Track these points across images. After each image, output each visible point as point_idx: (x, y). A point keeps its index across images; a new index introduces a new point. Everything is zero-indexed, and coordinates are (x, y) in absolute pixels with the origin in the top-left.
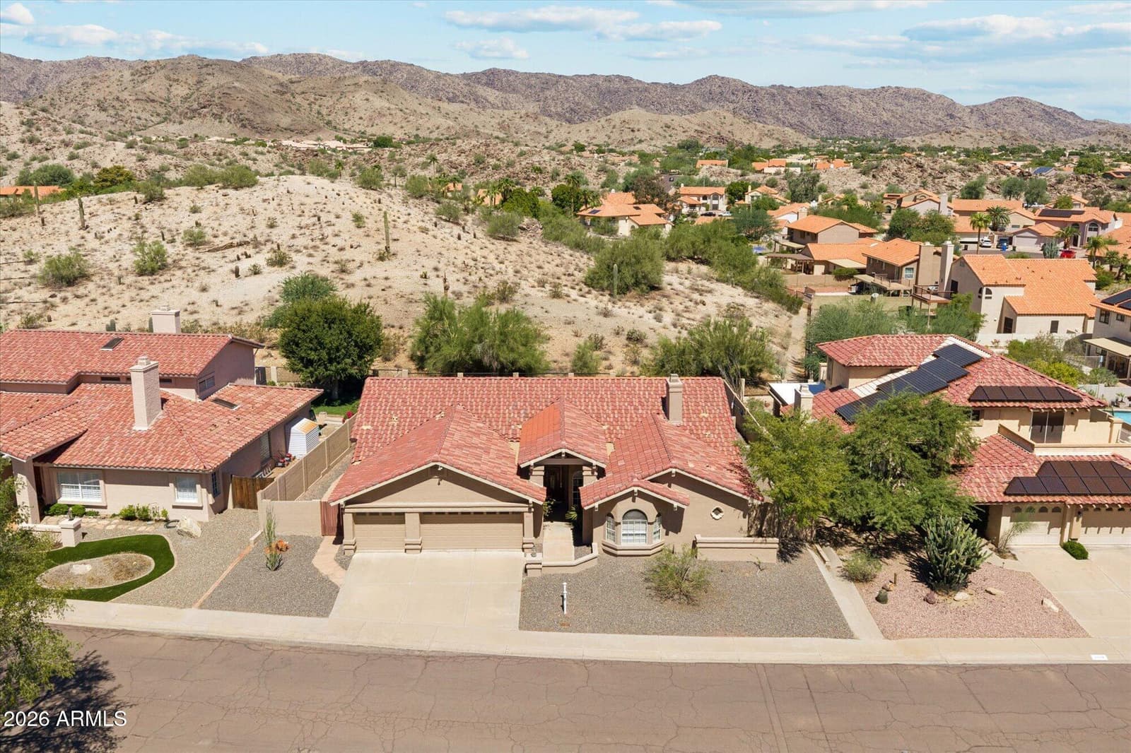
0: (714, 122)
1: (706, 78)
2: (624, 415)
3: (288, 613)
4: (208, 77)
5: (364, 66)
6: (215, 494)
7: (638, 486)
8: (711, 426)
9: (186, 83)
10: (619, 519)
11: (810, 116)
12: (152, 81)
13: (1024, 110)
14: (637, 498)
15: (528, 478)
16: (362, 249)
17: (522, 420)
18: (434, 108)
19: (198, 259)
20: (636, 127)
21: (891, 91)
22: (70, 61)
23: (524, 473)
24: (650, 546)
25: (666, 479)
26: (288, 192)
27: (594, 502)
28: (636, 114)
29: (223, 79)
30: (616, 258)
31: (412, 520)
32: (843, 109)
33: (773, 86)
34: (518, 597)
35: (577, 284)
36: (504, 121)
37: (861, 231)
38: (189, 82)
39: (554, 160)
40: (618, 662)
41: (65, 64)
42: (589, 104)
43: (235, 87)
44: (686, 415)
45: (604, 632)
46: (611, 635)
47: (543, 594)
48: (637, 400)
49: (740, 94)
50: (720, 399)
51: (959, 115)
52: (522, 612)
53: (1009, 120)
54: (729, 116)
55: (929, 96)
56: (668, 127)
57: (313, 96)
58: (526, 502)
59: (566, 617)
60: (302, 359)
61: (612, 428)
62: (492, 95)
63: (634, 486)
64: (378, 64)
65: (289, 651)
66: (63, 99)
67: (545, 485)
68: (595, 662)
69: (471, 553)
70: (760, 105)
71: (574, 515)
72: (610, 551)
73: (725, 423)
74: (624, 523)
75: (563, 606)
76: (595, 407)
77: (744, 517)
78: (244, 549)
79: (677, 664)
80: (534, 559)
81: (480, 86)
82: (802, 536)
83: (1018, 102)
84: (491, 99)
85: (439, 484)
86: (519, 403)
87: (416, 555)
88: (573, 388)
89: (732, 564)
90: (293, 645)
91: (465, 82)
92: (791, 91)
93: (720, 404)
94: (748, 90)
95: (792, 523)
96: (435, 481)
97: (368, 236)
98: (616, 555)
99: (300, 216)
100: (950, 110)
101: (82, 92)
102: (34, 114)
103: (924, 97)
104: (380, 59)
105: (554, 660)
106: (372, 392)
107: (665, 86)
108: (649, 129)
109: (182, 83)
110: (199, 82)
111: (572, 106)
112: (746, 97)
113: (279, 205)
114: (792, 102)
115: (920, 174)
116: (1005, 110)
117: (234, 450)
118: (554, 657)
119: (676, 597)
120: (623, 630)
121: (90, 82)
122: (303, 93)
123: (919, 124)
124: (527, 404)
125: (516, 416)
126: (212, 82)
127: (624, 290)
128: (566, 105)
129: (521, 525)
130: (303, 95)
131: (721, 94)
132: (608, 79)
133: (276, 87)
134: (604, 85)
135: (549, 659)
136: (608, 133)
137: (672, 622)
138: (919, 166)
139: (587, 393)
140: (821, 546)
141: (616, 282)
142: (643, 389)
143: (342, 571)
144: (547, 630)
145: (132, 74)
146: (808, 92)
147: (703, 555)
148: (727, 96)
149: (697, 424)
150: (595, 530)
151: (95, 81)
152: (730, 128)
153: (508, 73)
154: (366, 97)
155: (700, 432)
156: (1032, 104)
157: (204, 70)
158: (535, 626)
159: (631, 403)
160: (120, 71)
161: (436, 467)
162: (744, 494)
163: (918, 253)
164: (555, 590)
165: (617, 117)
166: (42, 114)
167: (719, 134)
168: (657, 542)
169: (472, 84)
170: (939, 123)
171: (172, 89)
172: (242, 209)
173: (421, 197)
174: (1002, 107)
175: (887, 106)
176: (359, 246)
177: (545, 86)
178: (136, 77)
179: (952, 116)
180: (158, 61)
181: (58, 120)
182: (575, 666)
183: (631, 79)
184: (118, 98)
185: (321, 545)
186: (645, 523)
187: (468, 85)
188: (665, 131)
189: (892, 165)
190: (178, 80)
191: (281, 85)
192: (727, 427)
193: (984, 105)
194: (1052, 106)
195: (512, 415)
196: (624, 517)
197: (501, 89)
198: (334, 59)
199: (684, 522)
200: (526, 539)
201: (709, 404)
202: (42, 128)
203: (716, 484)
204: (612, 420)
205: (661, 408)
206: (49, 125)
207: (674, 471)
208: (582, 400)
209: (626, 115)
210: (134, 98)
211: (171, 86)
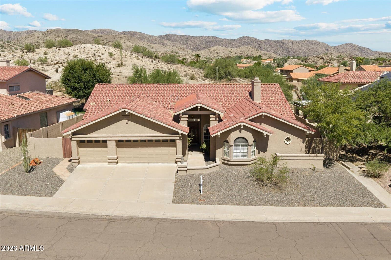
0: (246, 50)
1: (243, 37)
2: (230, 99)
3: (28, 195)
4: (69, 35)
5: (124, 33)
6: (7, 137)
7: (243, 122)
8: (277, 103)
9: (61, 37)
10: (232, 142)
11: (279, 49)
12: (49, 36)
13: (352, 48)
14: (242, 130)
15: (179, 122)
16: (111, 64)
17: (176, 101)
18: (148, 45)
19: (42, 68)
20: (219, 52)
21: (306, 41)
22: (22, 32)
23: (177, 119)
24: (249, 159)
25: (259, 119)
26: (84, 47)
27: (218, 132)
28: (218, 48)
29: (74, 36)
30: (217, 65)
31: (112, 145)
32: (290, 47)
33: (266, 40)
34: (172, 186)
35: (201, 77)
36: (173, 50)
37: (309, 70)
38: (63, 36)
39: (190, 58)
40: (239, 222)
41: (21, 33)
42: (202, 46)
43: (78, 38)
44: (262, 99)
45: (227, 204)
46: (231, 206)
47: (188, 184)
48: (236, 93)
49: (254, 42)
50: (279, 92)
51: (330, 49)
52: (175, 193)
53: (347, 51)
54: (251, 48)
55: (319, 43)
56: (230, 52)
57: (106, 41)
58: (177, 133)
59: (202, 196)
60: (71, 87)
61: (224, 104)
62: (168, 42)
63: (241, 122)
64: (129, 32)
65: (18, 216)
66: (18, 42)
67: (188, 126)
68: (223, 222)
69: (147, 164)
70: (261, 46)
71: (204, 146)
72: (226, 163)
73: (283, 102)
74: (234, 146)
75: (200, 190)
76: (214, 96)
77: (303, 143)
78: (16, 163)
79: (278, 223)
80: (182, 164)
81: (164, 40)
82: (331, 157)
83: (350, 45)
84: (168, 44)
85: (127, 123)
86: (174, 94)
87: (114, 165)
88: (203, 88)
89: (298, 169)
90: (23, 212)
91: (160, 38)
92: (272, 41)
93: (280, 94)
94: (257, 41)
95: (326, 150)
96: (124, 122)
97: (114, 60)
98: (230, 165)
99: (87, 54)
100: (327, 48)
101: (25, 40)
102: (4, 43)
103: (318, 43)
104: (130, 31)
105: (196, 220)
106: (98, 90)
107: (228, 40)
108: (223, 53)
109: (60, 37)
110: (66, 37)
111: (196, 46)
112: (256, 43)
113: (80, 51)
114: (272, 45)
115: (323, 61)
116: (346, 48)
117: (19, 114)
118: (195, 219)
119: (269, 185)
120: (239, 203)
121: (28, 37)
122: (102, 40)
123: (316, 52)
124: (179, 95)
125: (173, 99)
126: (70, 36)
127: (221, 78)
128: (194, 46)
129: (175, 148)
130: (102, 41)
131: (248, 42)
132: (209, 37)
133: (93, 38)
134: (207, 40)
135: (192, 221)
136: (209, 54)
137: (270, 199)
138: (322, 58)
139: (210, 90)
140: (344, 162)
141: (217, 75)
142: (238, 88)
143: (69, 173)
144: (190, 203)
145: (43, 34)
146: (278, 42)
147: (280, 164)
148: (250, 43)
149: (269, 102)
150: (217, 151)
151: (29, 36)
152: (251, 52)
153: (174, 35)
154: (124, 41)
155: (271, 105)
156: (355, 46)
157: (68, 32)
158: (182, 201)
159: (233, 94)
160: (38, 33)
161: (125, 112)
162: (304, 128)
163: (338, 70)
164: (195, 182)
165: (212, 49)
166: (7, 43)
167: (247, 54)
168: (253, 157)
169: (162, 39)
170: (323, 52)
171: (57, 39)
172: (65, 53)
173: (138, 53)
174: (344, 46)
175: (305, 46)
176: (110, 63)
177: (187, 40)
178: (44, 35)
179: (327, 50)
180: (52, 29)
181: (13, 45)
182: (210, 225)
183: (217, 37)
184: (37, 42)
185: (61, 162)
186: (246, 145)
187: (160, 39)
188: (229, 53)
189: (312, 58)
190: (58, 36)
191: (95, 38)
192: (285, 104)
193: (338, 46)
194: (362, 46)
195: (171, 99)
196: (234, 142)
197: (172, 41)
198: (114, 31)
199: (268, 146)
200: (178, 156)
201: (274, 94)
202: (7, 48)
203: (288, 122)
204: (223, 101)
205: (249, 96)
206: (9, 47)
207: (264, 114)
208: (207, 93)
209: (215, 48)
210: (43, 42)
211: (56, 38)
